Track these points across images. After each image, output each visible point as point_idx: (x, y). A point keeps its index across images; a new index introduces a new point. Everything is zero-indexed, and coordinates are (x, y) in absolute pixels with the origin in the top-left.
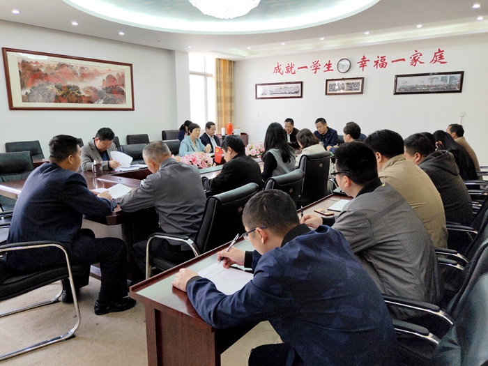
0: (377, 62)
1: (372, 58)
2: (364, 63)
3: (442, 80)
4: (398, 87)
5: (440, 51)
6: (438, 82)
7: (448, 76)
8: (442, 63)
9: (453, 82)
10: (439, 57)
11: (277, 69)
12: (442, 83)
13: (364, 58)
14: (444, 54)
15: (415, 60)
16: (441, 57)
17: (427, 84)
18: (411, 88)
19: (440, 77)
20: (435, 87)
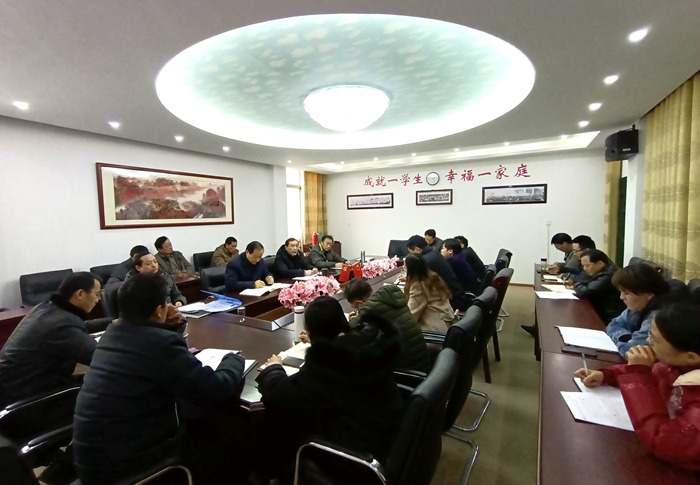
0: (464, 175)
1: (459, 171)
2: (451, 176)
3: (527, 191)
4: (486, 198)
5: (523, 166)
6: (523, 193)
7: (533, 188)
8: (525, 176)
9: (538, 193)
10: (523, 171)
11: (368, 182)
12: (527, 194)
13: (452, 172)
14: (527, 169)
15: (500, 174)
16: (525, 172)
17: (513, 195)
18: (498, 199)
19: (525, 189)
20: (521, 198)
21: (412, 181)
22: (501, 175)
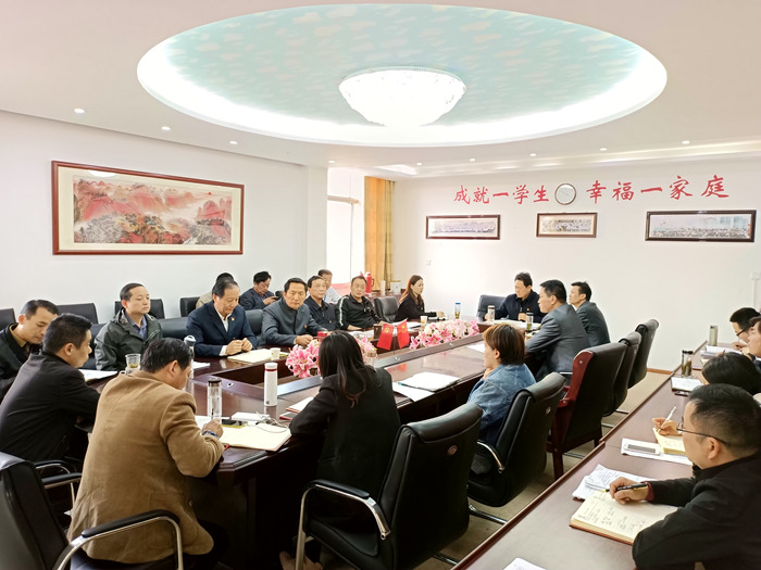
0: (617, 191)
1: (610, 185)
2: (596, 191)
3: (722, 222)
4: (652, 230)
5: (716, 179)
7: (731, 216)
8: (720, 196)
9: (740, 226)
10: (716, 186)
11: (461, 195)
12: (722, 226)
13: (597, 184)
16: (719, 188)
17: (697, 227)
18: (672, 233)
19: (718, 217)
20: (710, 232)
21: (533, 196)
22: (679, 192)
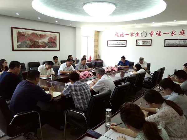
0: (157, 34)
1: (155, 32)
2: (152, 34)
4: (166, 44)
5: (183, 30)
6: (182, 42)
7: (186, 40)
10: (182, 33)
11: (116, 35)
13: (152, 32)
14: (185, 32)
15: (173, 34)
16: (183, 33)
17: (177, 43)
18: (171, 45)
19: (183, 40)
20: (181, 44)
21: (135, 35)
